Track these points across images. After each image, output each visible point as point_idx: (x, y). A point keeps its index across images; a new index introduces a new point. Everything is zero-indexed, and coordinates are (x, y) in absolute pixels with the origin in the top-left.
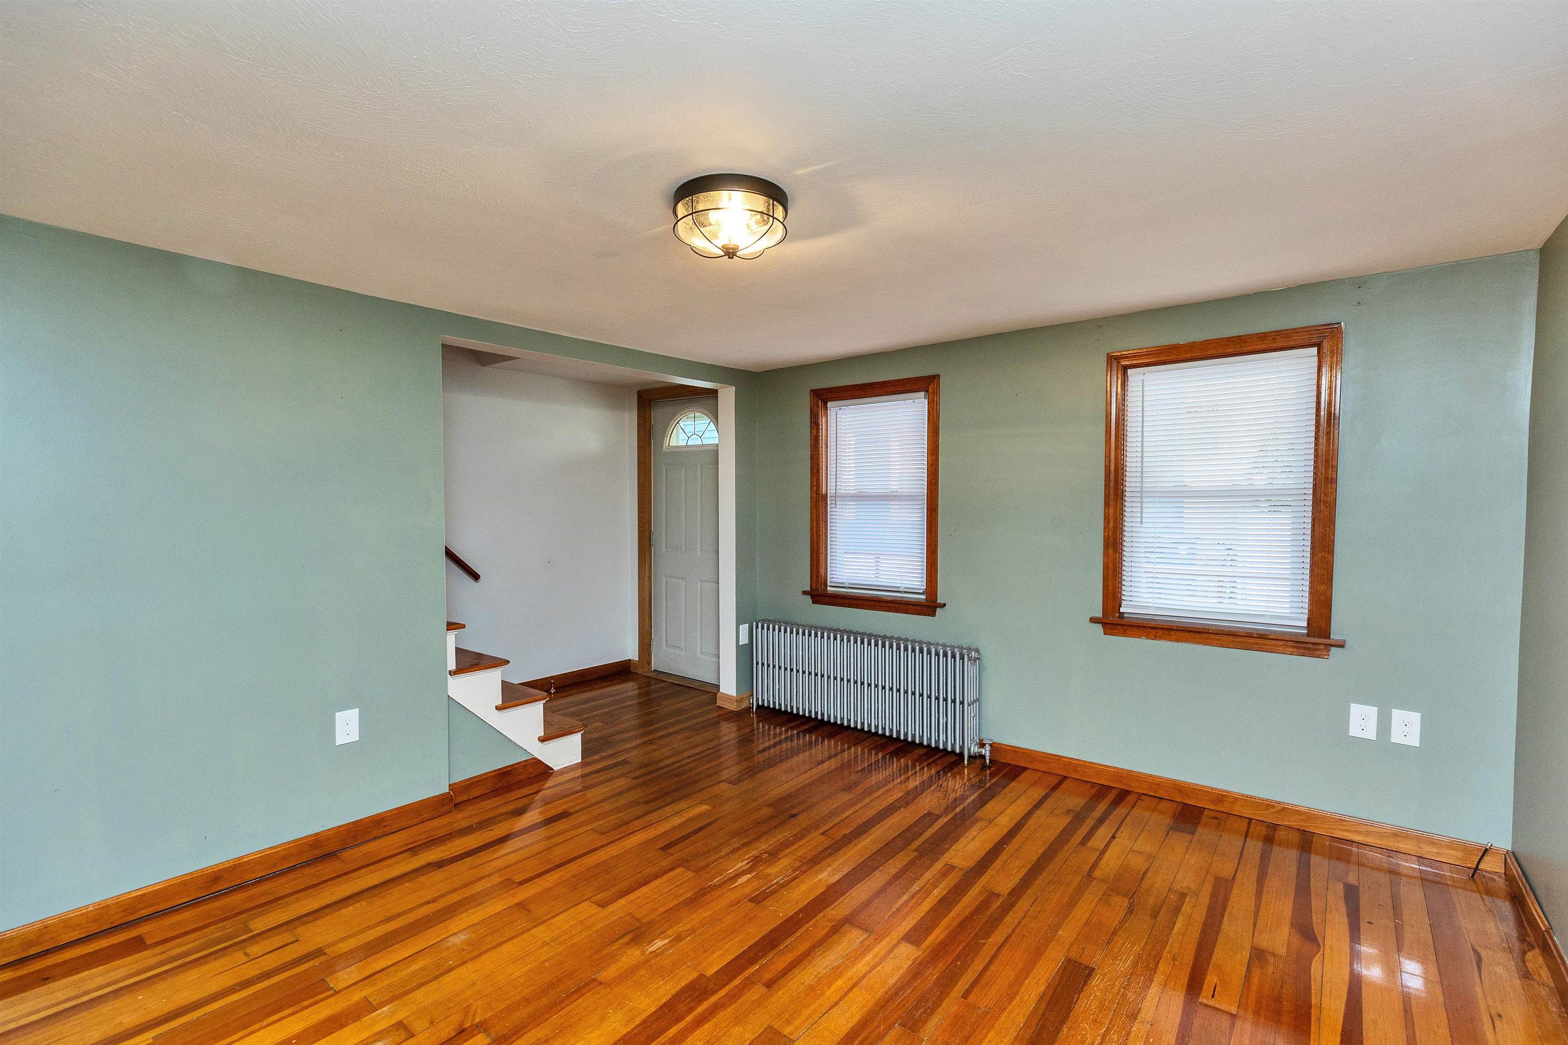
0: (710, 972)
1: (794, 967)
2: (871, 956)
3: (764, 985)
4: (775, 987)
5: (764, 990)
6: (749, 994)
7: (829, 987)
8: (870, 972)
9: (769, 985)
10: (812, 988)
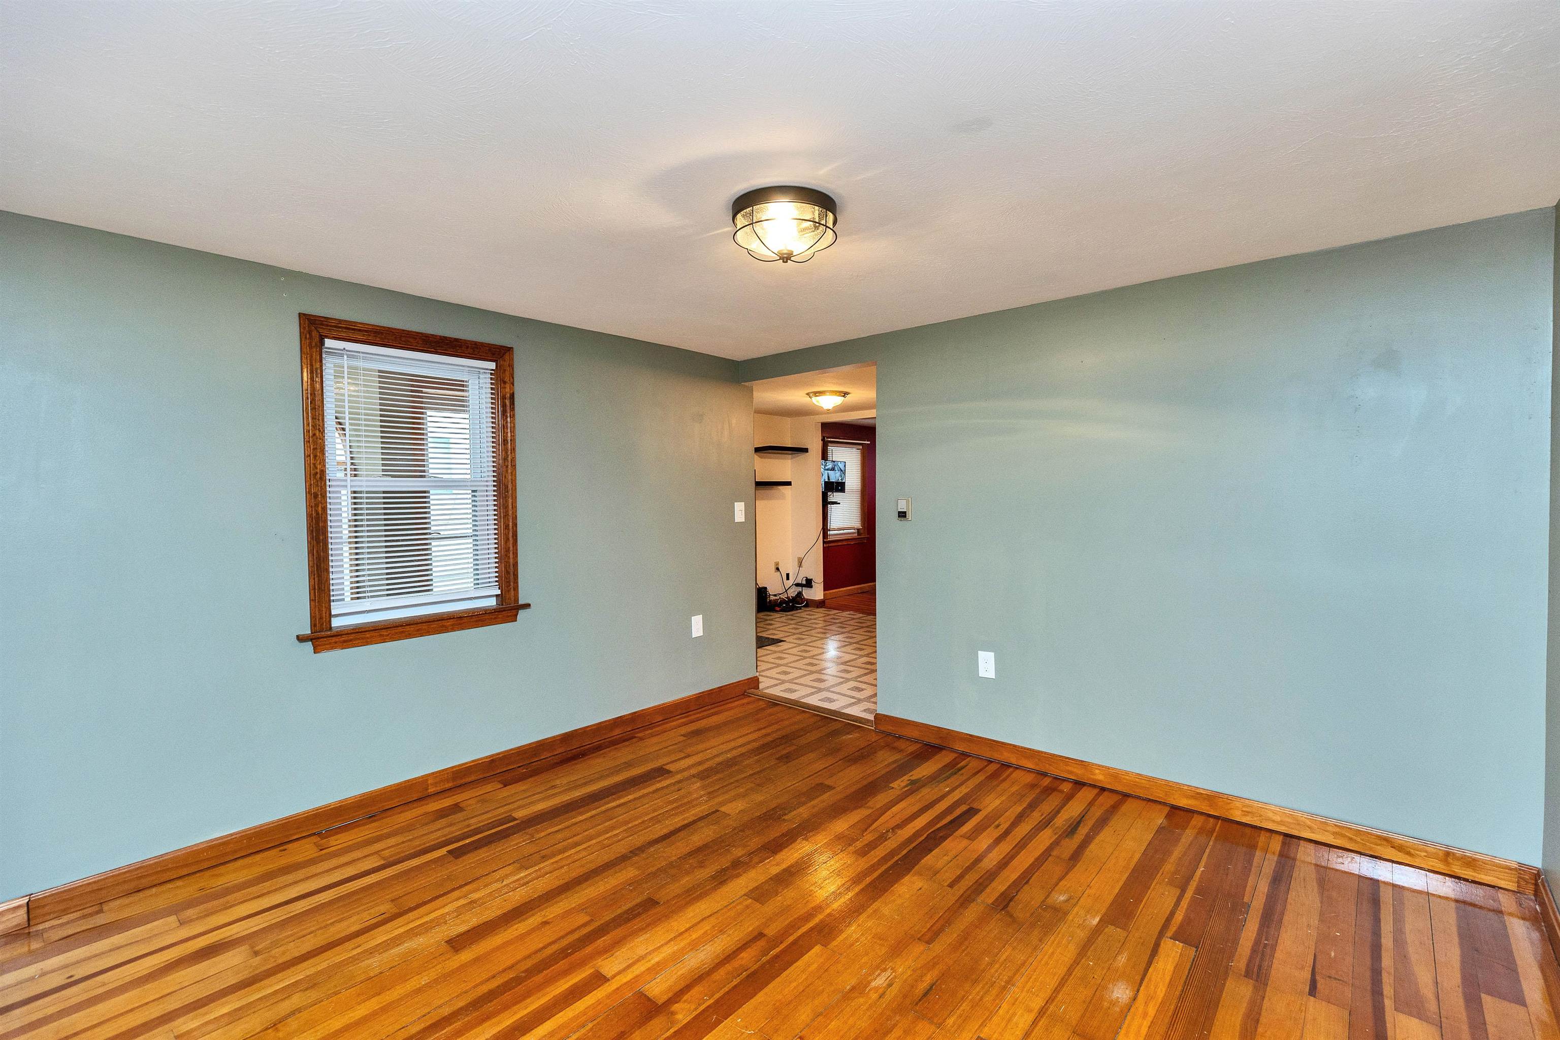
0: (817, 949)
1: (734, 952)
2: (652, 962)
3: (765, 935)
4: (756, 933)
5: (766, 932)
6: (779, 928)
7: (705, 932)
8: (662, 945)
9: (760, 935)
10: (722, 932)
